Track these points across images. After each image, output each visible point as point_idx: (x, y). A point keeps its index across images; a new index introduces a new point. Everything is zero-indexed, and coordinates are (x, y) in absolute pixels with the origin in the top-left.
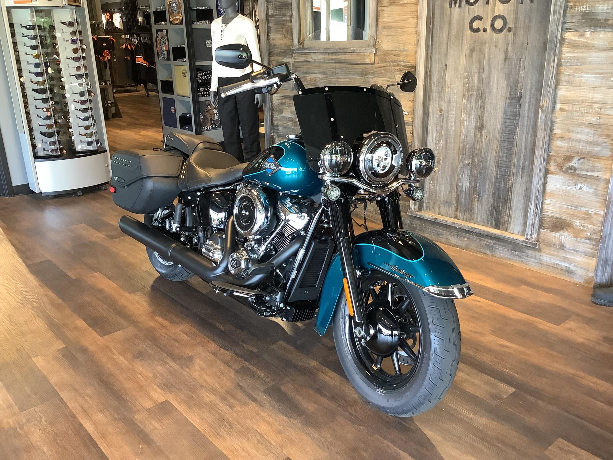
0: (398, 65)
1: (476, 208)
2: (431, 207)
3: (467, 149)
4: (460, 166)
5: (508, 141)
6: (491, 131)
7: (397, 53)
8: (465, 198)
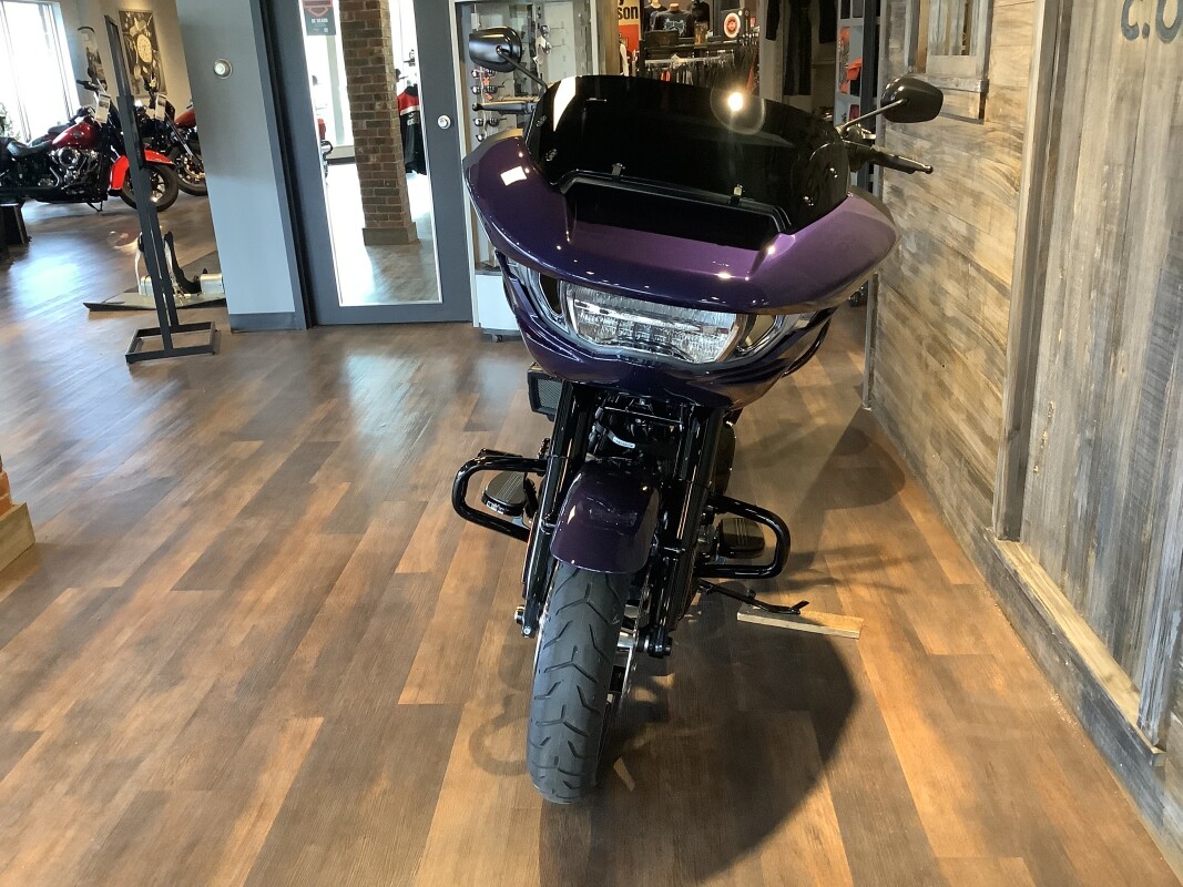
0: (1009, 128)
1: (1091, 575)
2: (1032, 539)
3: (1092, 397)
4: (1077, 443)
5: (1155, 398)
6: (1132, 354)
7: (1008, 94)
8: (1078, 540)
